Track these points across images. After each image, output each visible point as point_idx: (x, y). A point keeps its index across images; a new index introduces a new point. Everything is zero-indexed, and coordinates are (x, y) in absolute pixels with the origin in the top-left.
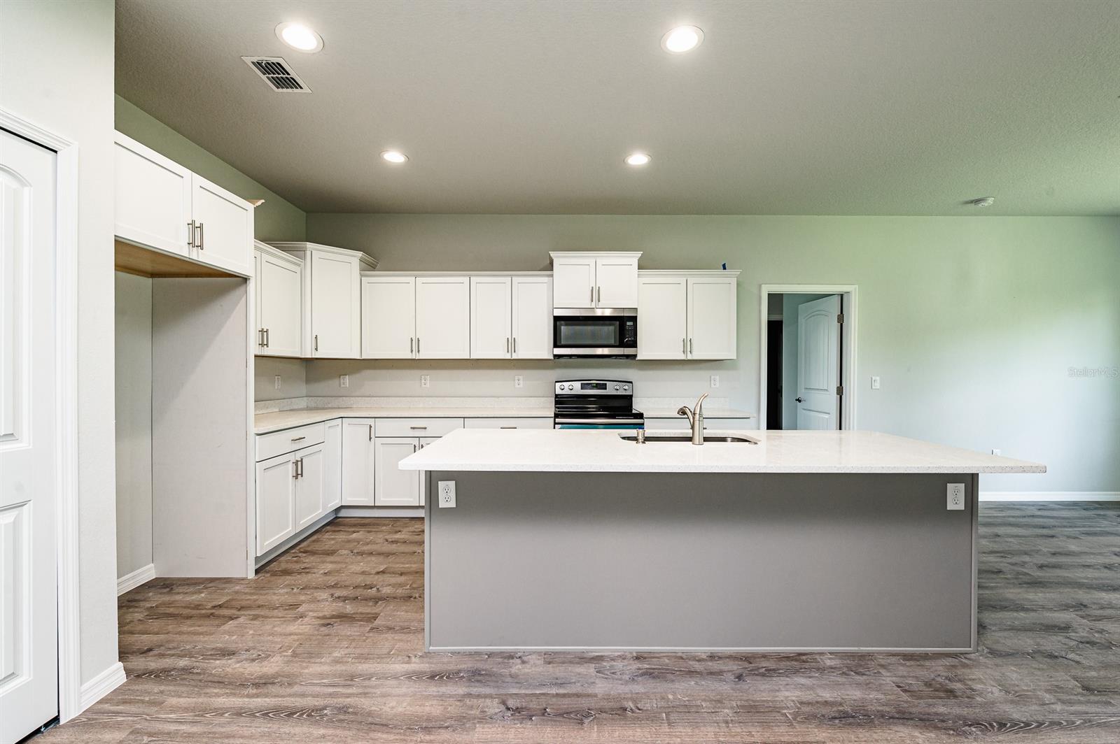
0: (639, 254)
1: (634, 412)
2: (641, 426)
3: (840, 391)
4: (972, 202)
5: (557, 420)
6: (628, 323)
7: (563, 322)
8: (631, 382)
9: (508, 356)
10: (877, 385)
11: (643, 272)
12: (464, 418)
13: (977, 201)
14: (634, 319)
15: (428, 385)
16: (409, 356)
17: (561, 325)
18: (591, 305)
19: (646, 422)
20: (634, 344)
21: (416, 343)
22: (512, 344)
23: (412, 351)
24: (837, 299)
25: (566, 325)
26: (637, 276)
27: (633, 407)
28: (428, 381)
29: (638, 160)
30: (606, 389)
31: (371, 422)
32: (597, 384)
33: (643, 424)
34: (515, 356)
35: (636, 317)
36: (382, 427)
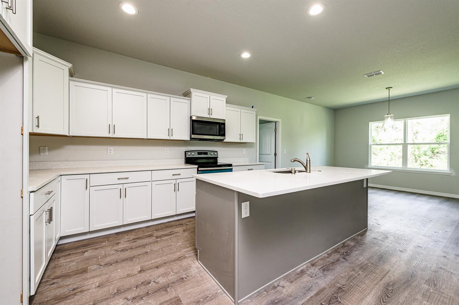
0: (226, 97)
1: (218, 164)
2: (231, 170)
3: (275, 154)
4: (308, 98)
5: (200, 169)
6: (222, 126)
7: (196, 123)
8: (217, 152)
9: (168, 138)
10: (285, 153)
11: (228, 105)
12: (152, 170)
13: (310, 98)
14: (224, 124)
15: (112, 153)
16: (107, 135)
17: (195, 124)
18: (208, 116)
19: (234, 168)
20: (224, 135)
21: (112, 128)
22: (170, 131)
23: (109, 133)
24: (274, 123)
25: (197, 124)
26: (225, 106)
27: (218, 162)
28: (112, 150)
29: (246, 55)
30: (207, 154)
31: (87, 176)
32: (204, 152)
33: (232, 169)
34: (172, 138)
35: (225, 123)
36: (94, 180)
